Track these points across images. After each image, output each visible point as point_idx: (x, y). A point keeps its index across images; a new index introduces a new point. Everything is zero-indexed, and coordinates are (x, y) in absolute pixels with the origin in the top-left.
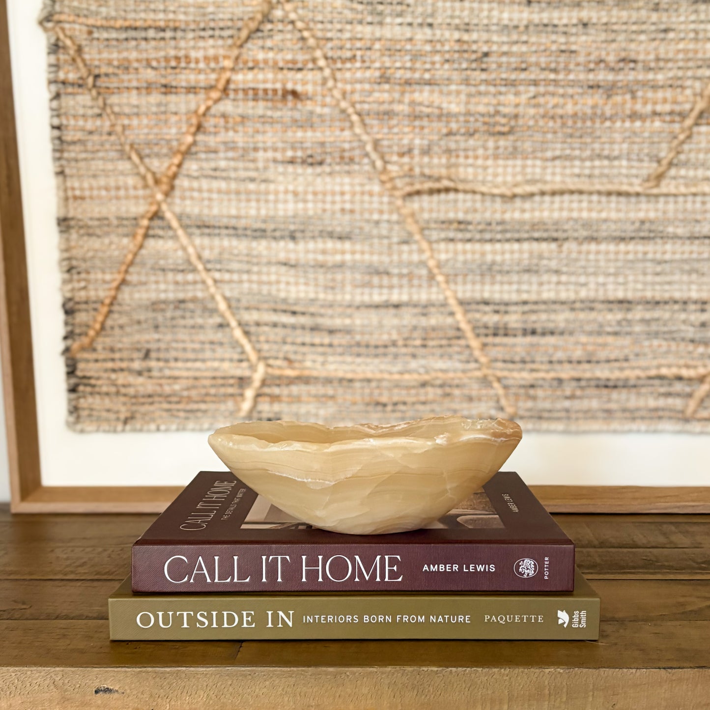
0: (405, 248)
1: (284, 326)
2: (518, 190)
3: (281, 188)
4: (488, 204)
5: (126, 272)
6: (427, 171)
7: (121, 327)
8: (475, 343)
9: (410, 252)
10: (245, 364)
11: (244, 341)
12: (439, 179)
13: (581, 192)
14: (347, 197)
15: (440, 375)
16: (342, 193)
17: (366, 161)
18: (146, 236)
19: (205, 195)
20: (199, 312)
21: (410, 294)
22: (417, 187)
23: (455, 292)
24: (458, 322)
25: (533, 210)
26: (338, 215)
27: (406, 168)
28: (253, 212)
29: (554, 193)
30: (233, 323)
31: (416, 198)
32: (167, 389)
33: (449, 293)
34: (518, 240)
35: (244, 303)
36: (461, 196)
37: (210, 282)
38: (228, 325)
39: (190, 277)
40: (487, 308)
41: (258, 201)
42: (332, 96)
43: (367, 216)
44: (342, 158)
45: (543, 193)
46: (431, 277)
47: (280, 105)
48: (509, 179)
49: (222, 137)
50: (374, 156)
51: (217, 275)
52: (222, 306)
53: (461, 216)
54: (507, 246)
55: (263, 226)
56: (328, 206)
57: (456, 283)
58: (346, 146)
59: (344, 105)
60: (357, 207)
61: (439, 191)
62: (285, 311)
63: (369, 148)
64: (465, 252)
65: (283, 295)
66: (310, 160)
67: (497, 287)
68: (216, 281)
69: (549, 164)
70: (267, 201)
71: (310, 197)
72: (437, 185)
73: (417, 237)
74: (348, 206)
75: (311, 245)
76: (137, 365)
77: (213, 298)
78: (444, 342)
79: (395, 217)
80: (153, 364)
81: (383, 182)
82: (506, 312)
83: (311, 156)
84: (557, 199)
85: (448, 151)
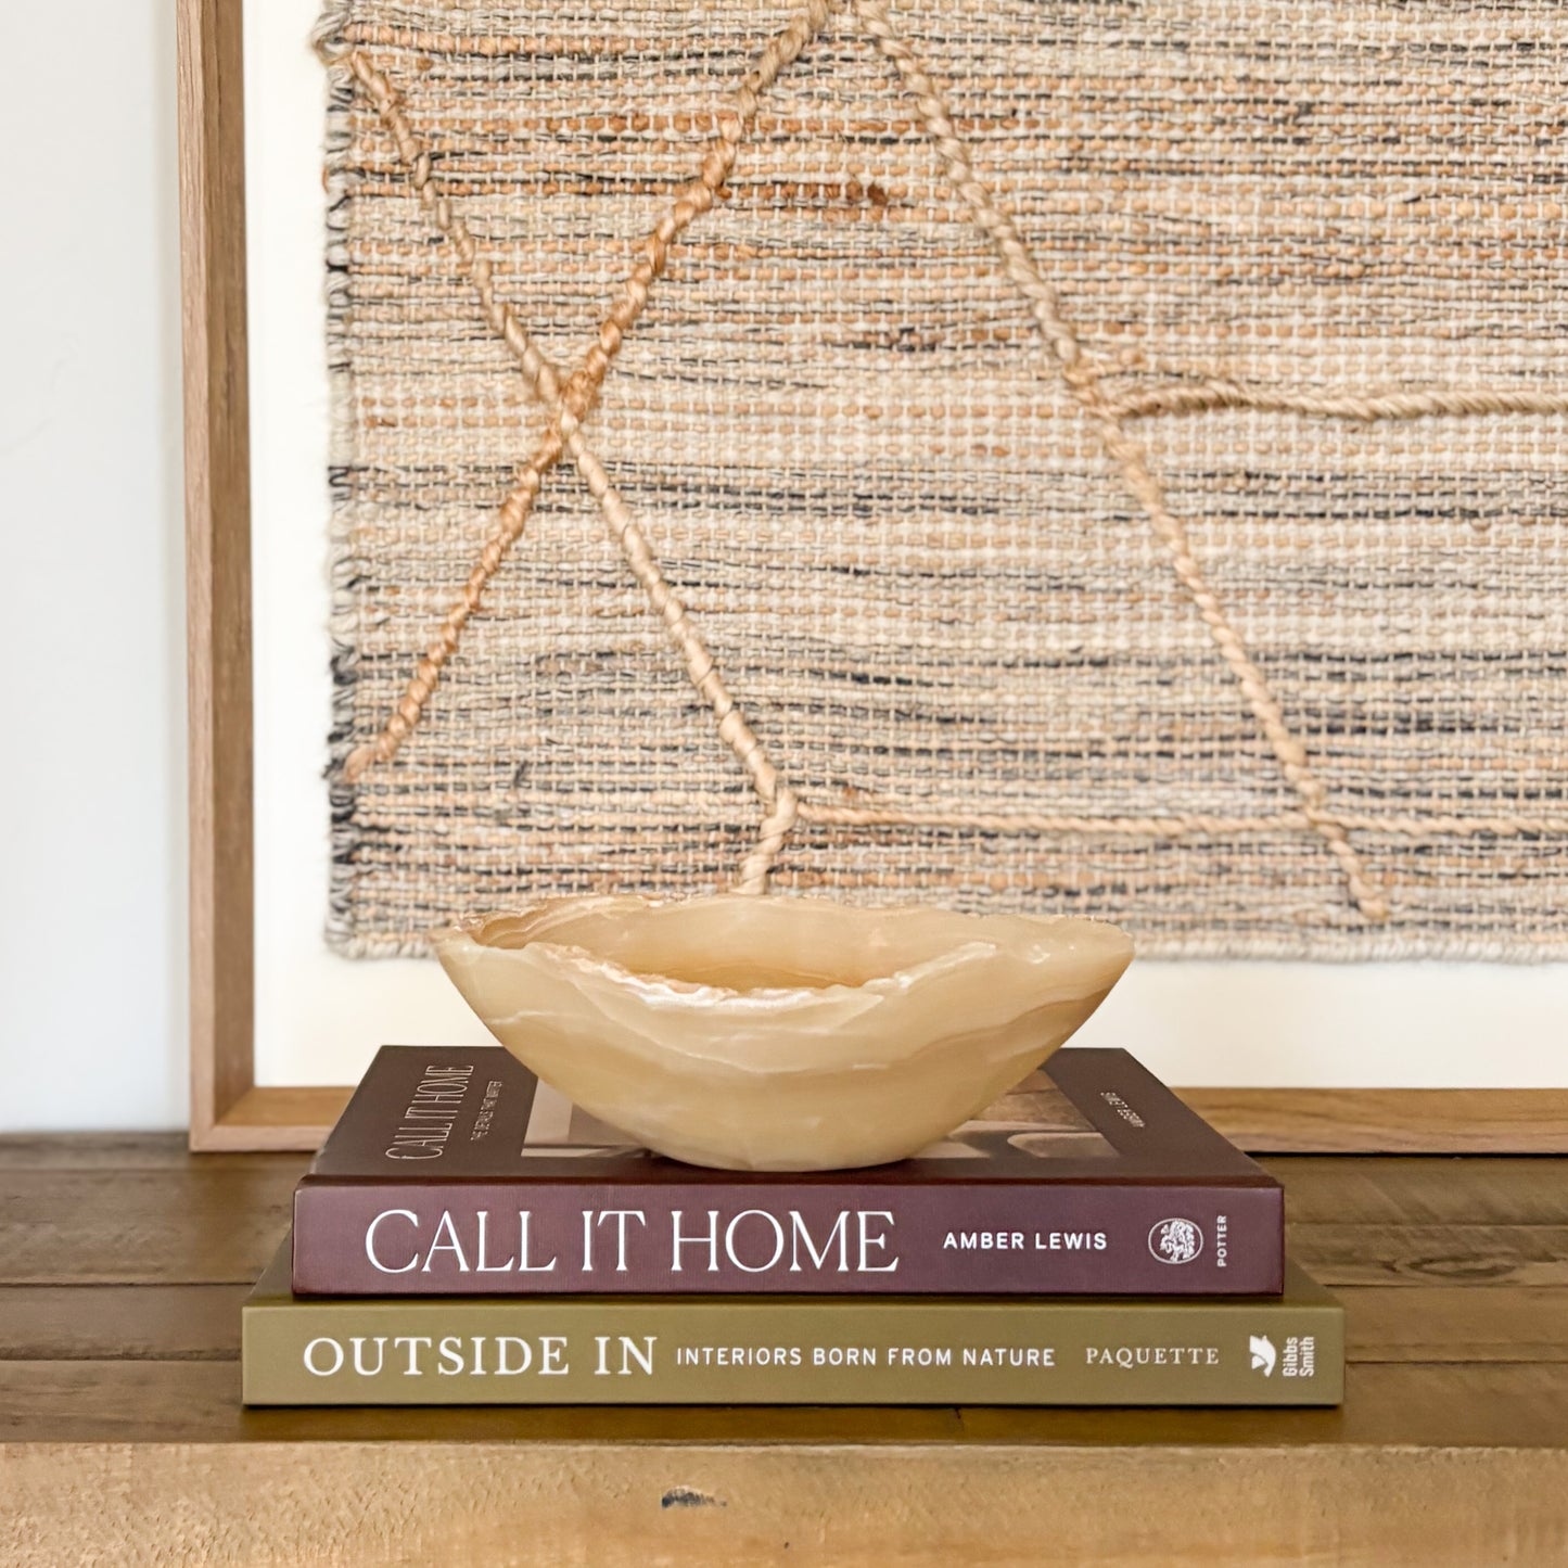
0: (1122, 531)
1: (838, 709)
2: (1381, 404)
3: (840, 401)
4: (1314, 434)
5: (483, 587)
6: (1174, 363)
7: (464, 712)
8: (1288, 749)
9: (1135, 542)
10: (744, 797)
11: (745, 744)
12: (1201, 380)
13: (1526, 409)
14: (990, 421)
15: (1204, 821)
16: (980, 414)
17: (1034, 340)
18: (531, 508)
19: (669, 417)
20: (643, 678)
21: (1133, 637)
22: (1153, 396)
23: (1241, 631)
24: (1247, 701)
25: (1418, 448)
26: (969, 461)
27: (1127, 355)
28: (775, 455)
29: (1465, 412)
30: (723, 705)
31: (1149, 422)
32: (564, 856)
33: (1223, 634)
34: (1383, 515)
35: (747, 657)
36: (1252, 416)
37: (673, 612)
38: (710, 708)
39: (628, 600)
40: (1314, 669)
41: (787, 430)
42: (962, 199)
43: (1034, 462)
44: (980, 334)
45: (1441, 411)
46: (1184, 596)
47: (842, 219)
48: (1361, 378)
49: (711, 288)
50: (1053, 329)
51: (689, 595)
52: (699, 664)
53: (1252, 461)
54: (1359, 528)
55: (797, 487)
56: (945, 441)
57: (1241, 612)
58: (991, 308)
59: (984, 217)
60: (1012, 442)
61: (1202, 406)
62: (842, 676)
63: (1042, 311)
64: (1262, 542)
65: (837, 638)
66: (905, 340)
67: (1337, 621)
68: (686, 609)
69: (1452, 346)
70: (806, 431)
71: (905, 421)
72: (1197, 393)
73: (1150, 508)
74: (990, 440)
75: (905, 528)
76: (494, 800)
77: (678, 646)
78: (1215, 746)
79: (1098, 464)
80: (533, 796)
81: (1072, 387)
82: (1360, 678)
83: (910, 331)
84: (1472, 422)
85: (1224, 318)
